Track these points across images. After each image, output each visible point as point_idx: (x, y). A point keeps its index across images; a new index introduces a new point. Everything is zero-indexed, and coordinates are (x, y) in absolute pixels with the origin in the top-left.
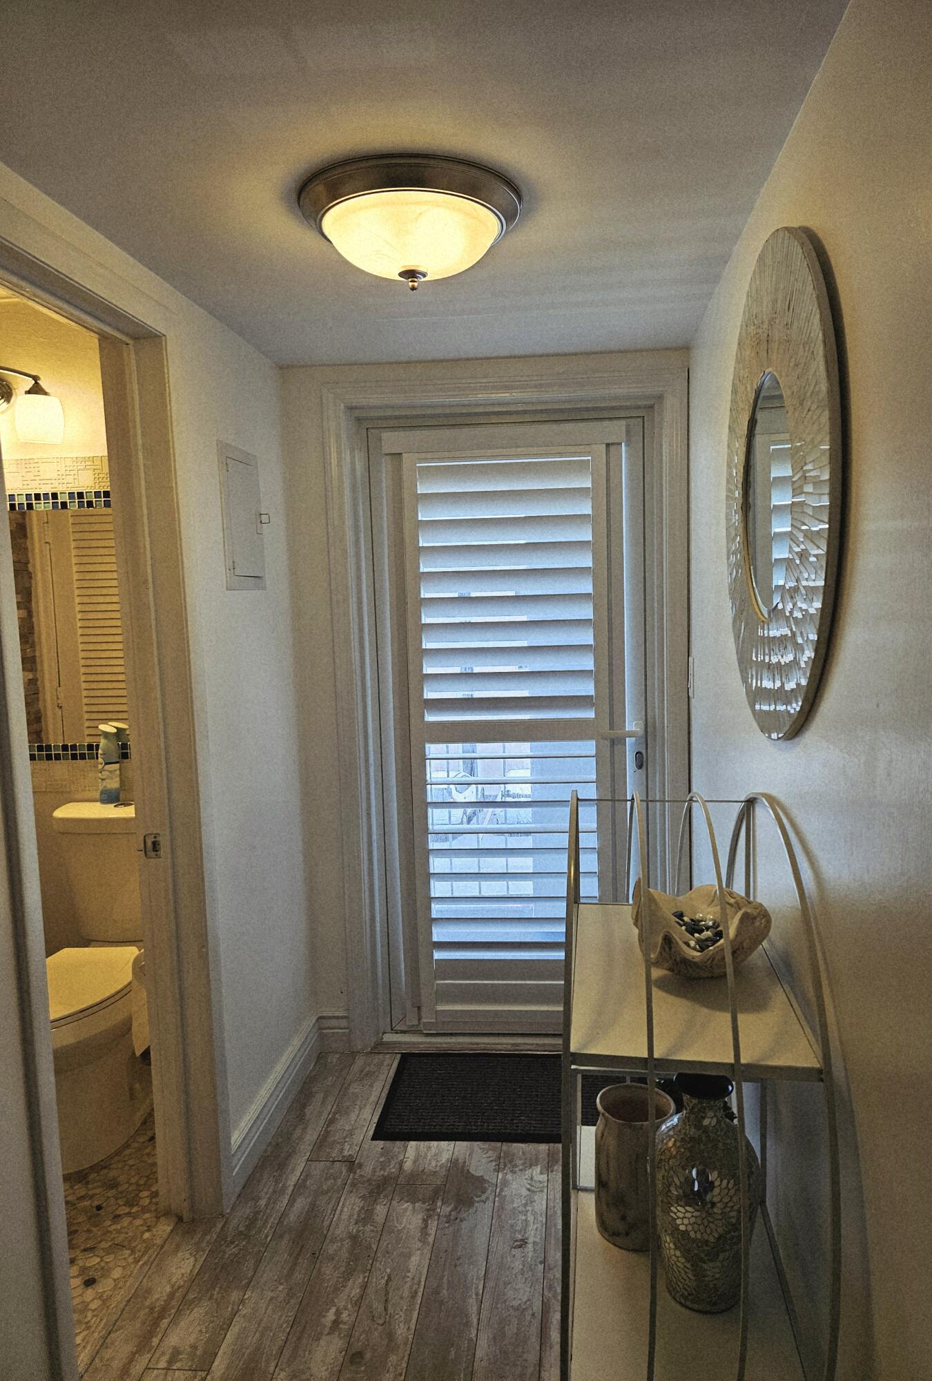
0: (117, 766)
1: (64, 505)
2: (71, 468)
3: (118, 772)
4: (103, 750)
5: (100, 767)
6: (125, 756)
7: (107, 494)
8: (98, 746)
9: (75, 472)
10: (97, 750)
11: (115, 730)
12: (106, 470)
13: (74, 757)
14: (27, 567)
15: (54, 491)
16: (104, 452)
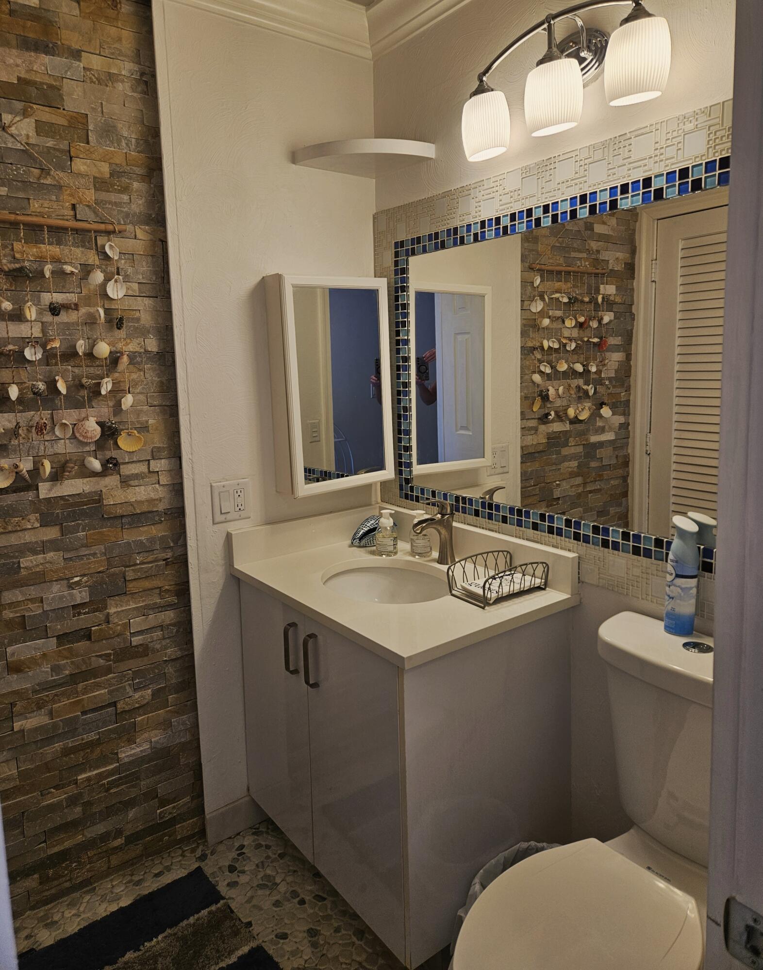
0: (694, 582)
1: (659, 193)
2: (675, 134)
3: (694, 591)
4: (675, 555)
5: (669, 578)
6: (708, 568)
7: (725, 162)
8: (669, 544)
9: (680, 139)
10: (668, 549)
11: (694, 528)
12: (728, 123)
13: (636, 551)
14: (631, 308)
15: (646, 175)
16: (728, 93)
